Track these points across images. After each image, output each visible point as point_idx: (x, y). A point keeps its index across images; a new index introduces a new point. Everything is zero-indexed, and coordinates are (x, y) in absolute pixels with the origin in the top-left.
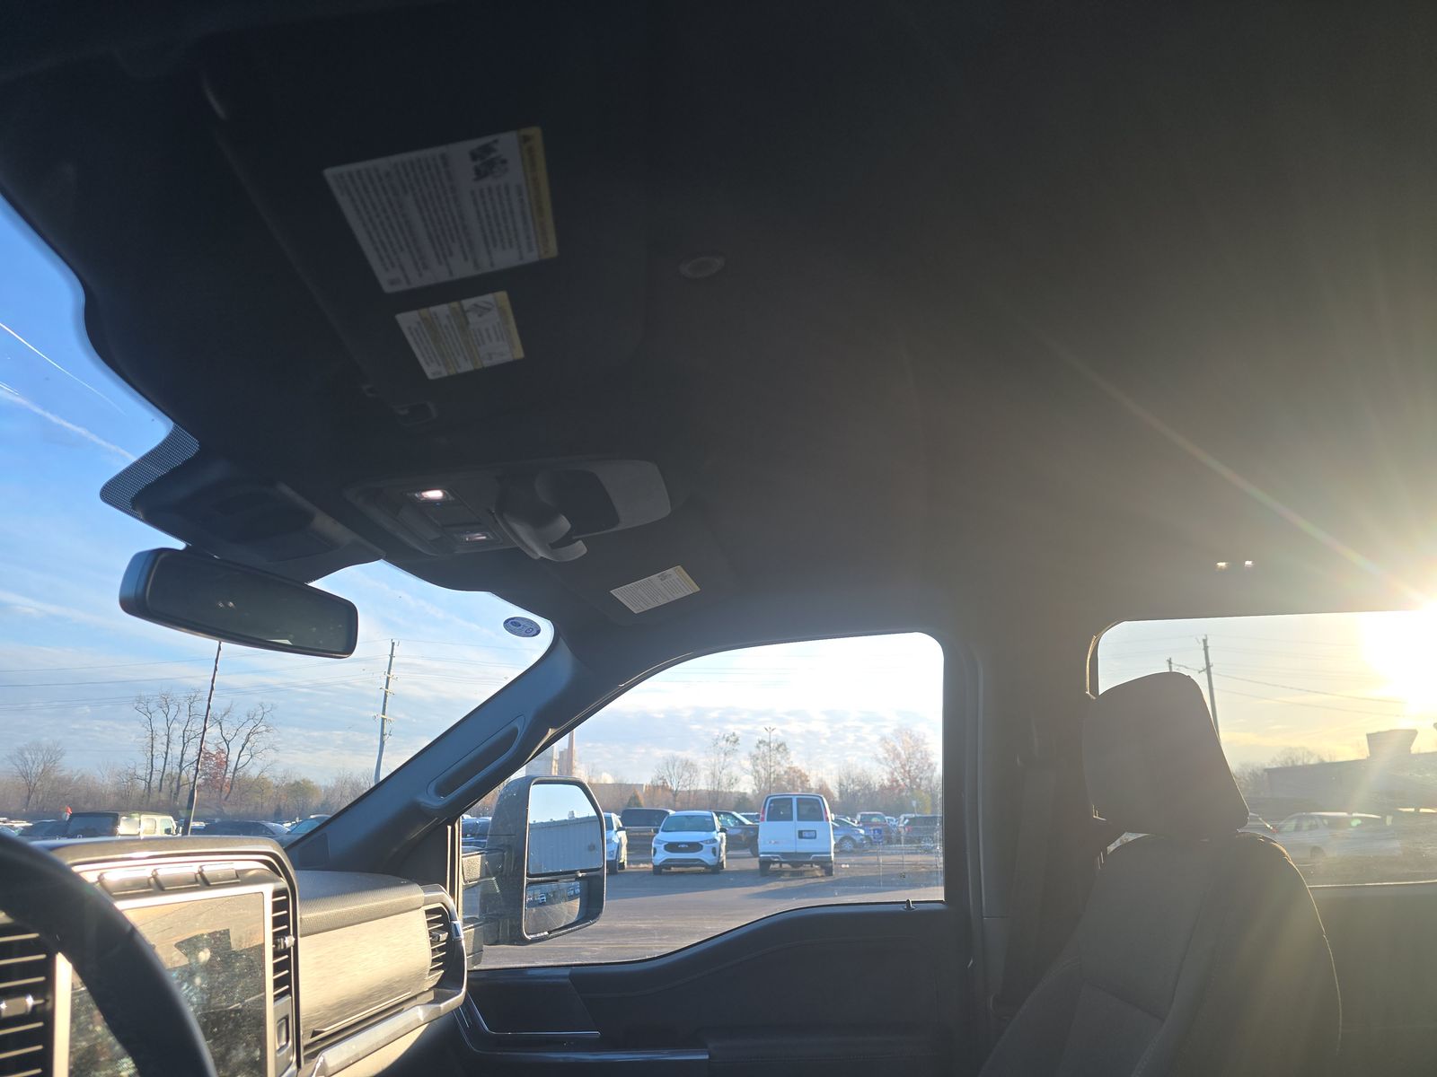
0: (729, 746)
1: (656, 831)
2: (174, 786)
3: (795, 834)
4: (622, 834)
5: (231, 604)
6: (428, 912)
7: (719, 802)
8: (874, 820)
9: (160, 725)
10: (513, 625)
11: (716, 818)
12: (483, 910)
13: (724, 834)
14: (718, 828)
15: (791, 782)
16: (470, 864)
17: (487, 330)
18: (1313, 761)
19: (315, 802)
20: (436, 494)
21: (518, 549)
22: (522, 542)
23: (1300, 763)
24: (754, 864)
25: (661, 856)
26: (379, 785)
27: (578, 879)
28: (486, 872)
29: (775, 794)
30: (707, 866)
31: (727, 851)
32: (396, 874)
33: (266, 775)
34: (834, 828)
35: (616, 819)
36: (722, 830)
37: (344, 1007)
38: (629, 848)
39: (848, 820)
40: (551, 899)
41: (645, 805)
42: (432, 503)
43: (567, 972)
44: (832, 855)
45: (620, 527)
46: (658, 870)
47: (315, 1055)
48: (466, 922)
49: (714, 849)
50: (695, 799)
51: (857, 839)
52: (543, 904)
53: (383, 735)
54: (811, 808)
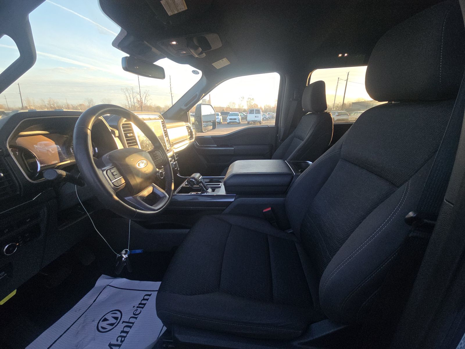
0: (242, 99)
1: (228, 116)
2: (134, 107)
3: (254, 117)
4: (221, 117)
5: (137, 67)
6: (187, 127)
7: (239, 110)
8: (270, 114)
9: (128, 95)
10: (194, 72)
11: (239, 113)
12: (196, 127)
13: (241, 117)
14: (239, 116)
15: (255, 106)
16: (192, 119)
17: (179, 3)
18: (363, 101)
19: (162, 110)
20: (174, 43)
21: (192, 55)
22: (193, 54)
23: (360, 101)
24: (246, 122)
25: (229, 121)
26: (173, 106)
27: (211, 122)
28: (195, 121)
29: (251, 109)
30: (237, 123)
31: (241, 120)
32: (180, 120)
33: (151, 105)
34: (262, 115)
35: (220, 114)
36: (240, 116)
37: (176, 140)
38: (223, 119)
39: (265, 114)
40: (207, 126)
41: (225, 111)
42: (173, 45)
43: (211, 136)
44: (261, 121)
45: (212, 49)
46: (228, 123)
47: (173, 146)
48: (193, 129)
49: (239, 120)
50: (235, 110)
51: (267, 118)
52: (206, 126)
53: (172, 97)
54: (258, 111)
